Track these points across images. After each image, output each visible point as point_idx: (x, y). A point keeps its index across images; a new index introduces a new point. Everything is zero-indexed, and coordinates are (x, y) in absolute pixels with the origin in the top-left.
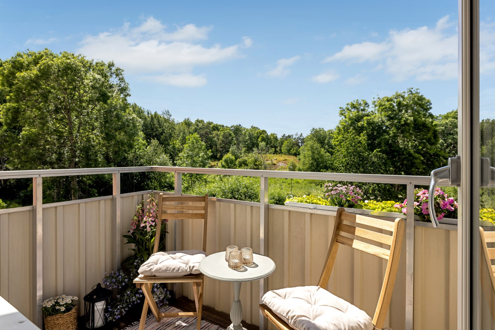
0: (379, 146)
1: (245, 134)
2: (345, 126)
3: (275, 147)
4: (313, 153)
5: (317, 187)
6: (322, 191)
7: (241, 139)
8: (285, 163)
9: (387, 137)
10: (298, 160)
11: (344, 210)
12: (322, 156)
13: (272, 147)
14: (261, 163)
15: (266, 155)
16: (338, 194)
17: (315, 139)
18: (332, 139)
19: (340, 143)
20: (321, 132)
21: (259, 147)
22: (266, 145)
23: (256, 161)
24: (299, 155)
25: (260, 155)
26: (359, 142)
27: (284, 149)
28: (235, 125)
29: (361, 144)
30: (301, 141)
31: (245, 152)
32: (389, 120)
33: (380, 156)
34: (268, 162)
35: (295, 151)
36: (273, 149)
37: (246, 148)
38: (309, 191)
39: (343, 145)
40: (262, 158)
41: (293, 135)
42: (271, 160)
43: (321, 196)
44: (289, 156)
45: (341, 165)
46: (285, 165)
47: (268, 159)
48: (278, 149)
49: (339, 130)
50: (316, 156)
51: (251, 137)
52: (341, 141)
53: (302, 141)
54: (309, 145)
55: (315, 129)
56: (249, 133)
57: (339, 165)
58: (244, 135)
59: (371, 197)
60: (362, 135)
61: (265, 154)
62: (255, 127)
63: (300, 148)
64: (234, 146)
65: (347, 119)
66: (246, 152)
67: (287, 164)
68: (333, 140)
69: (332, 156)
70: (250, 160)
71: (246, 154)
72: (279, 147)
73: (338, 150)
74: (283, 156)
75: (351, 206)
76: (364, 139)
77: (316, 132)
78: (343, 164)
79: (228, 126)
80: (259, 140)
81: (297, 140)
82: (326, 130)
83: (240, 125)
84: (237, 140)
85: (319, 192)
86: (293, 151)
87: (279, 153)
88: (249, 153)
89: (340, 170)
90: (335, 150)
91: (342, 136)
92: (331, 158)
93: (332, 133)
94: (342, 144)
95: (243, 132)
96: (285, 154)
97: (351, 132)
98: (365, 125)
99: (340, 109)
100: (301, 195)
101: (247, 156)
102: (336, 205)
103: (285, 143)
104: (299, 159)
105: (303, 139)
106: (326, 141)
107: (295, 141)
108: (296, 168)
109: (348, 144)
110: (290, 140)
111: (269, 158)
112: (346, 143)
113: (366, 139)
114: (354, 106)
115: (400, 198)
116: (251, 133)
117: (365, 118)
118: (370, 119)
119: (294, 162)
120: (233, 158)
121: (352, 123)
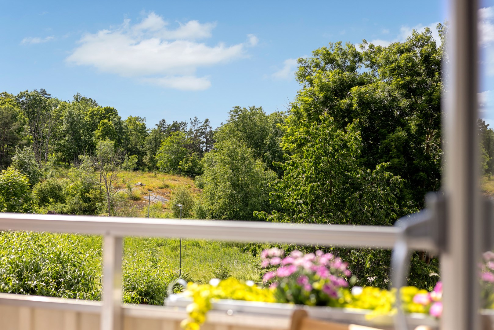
0: (386, 154)
1: (59, 115)
2: (310, 105)
3: (141, 154)
4: (235, 169)
5: (244, 256)
6: (257, 266)
7: (45, 129)
8: (163, 194)
9: (402, 134)
10: (197, 188)
11: (305, 314)
12: (256, 179)
13: (131, 152)
14: (101, 193)
15: (114, 173)
16: (294, 276)
17: (240, 134)
18: (281, 136)
19: (301, 145)
20: (257, 118)
21: (97, 152)
22: (115, 146)
23: (87, 189)
24: (199, 174)
25: (98, 174)
26: (344, 146)
27: (162, 158)
28: (31, 91)
29: (349, 151)
30: (204, 140)
31: (57, 164)
32: (407, 96)
33: (389, 179)
34: (121, 192)
35: (190, 164)
36: (134, 158)
37: (60, 154)
38: (225, 265)
39: (308, 151)
40: (103, 181)
41: (185, 124)
42: (129, 187)
43: (254, 277)
44: (175, 177)
45: (301, 202)
46: (163, 201)
47: (120, 184)
48: (146, 160)
49: (298, 114)
50: (242, 179)
51: (74, 124)
52: (303, 141)
53: (207, 140)
54: (225, 151)
55: (242, 109)
56: (71, 114)
57: (296, 199)
58: (55, 120)
59: (369, 278)
60: (349, 127)
61: (112, 170)
62: (84, 99)
63: (203, 156)
64: (25, 148)
65: (316, 89)
66: (59, 165)
67: (168, 197)
68: (283, 138)
69: (281, 178)
70: (71, 185)
71: (60, 169)
72: (148, 153)
73: (294, 163)
74: (159, 175)
75: (322, 302)
76: (356, 139)
77: (244, 117)
78: (306, 198)
79: (9, 93)
80: (97, 133)
81: (196, 136)
82: (268, 114)
83: (44, 92)
84: (35, 131)
85: (249, 267)
86: (186, 163)
87: (150, 170)
88: (68, 167)
89: (300, 212)
90: (288, 164)
91: (305, 128)
92: (278, 182)
93: (281, 121)
94: (305, 148)
95: (53, 112)
96: (166, 171)
97: (325, 120)
98: (355, 106)
99: (300, 64)
100: (205, 278)
101: (62, 176)
102: (287, 301)
103: (166, 143)
104: (201, 186)
105: (212, 133)
106: (267, 141)
107: (191, 139)
108: (194, 208)
109: (318, 149)
110: (178, 135)
111: (124, 181)
112: (313, 146)
113: (359, 138)
114: (330, 60)
115: (432, 277)
116: (75, 113)
117: (354, 89)
118: (366, 93)
119: (187, 191)
120: (24, 180)
121: (325, 97)
